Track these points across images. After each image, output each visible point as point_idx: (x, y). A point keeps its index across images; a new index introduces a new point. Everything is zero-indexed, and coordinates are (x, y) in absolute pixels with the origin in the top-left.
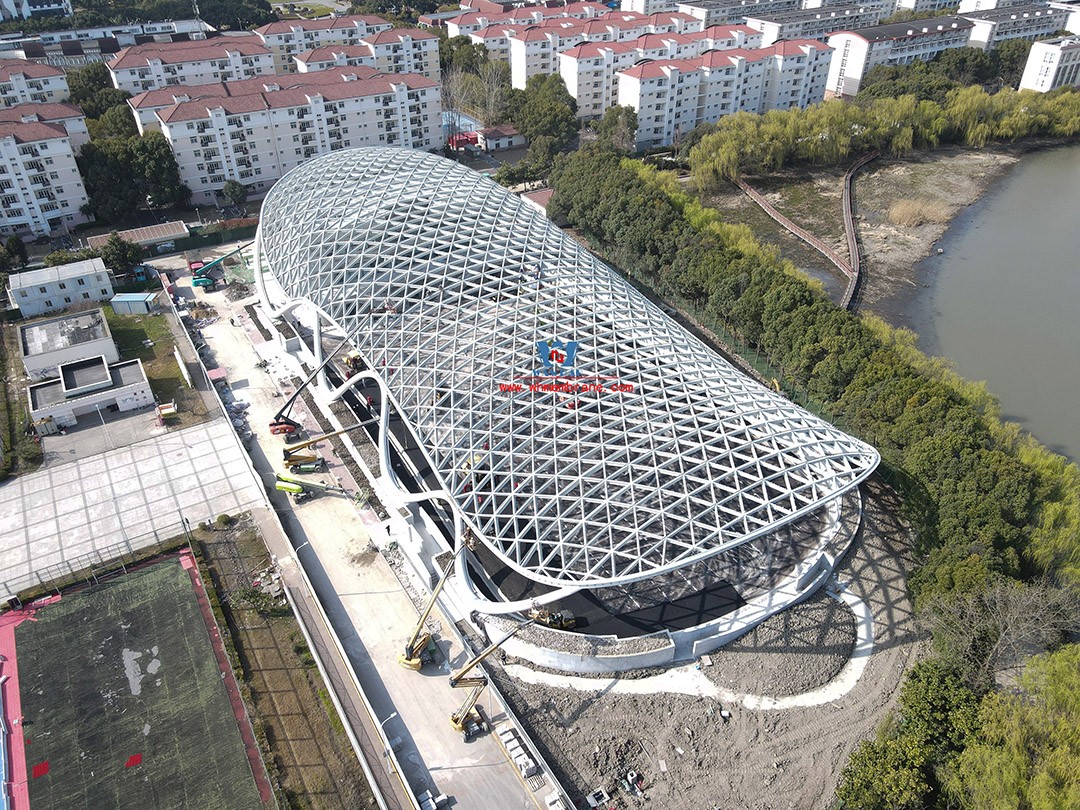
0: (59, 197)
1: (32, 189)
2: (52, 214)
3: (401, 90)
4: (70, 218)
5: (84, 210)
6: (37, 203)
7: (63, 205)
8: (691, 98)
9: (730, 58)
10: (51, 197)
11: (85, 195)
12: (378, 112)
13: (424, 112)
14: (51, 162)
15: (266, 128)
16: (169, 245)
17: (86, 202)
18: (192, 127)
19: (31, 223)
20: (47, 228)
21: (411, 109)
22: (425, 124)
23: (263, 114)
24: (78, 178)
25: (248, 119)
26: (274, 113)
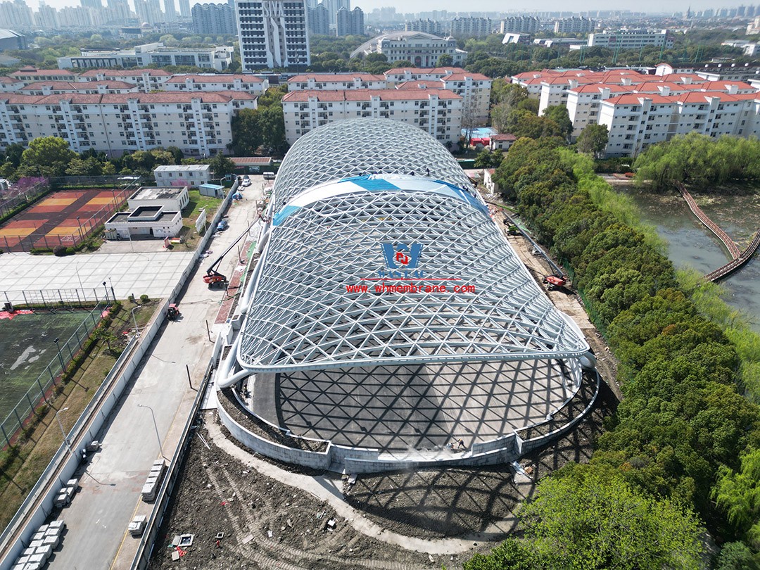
0: (218, 137)
1: (204, 129)
2: (212, 146)
3: (434, 99)
4: (221, 149)
5: (229, 146)
6: (205, 138)
7: (219, 142)
8: (662, 124)
9: (706, 97)
10: (213, 136)
11: (231, 138)
12: (416, 112)
13: (448, 115)
14: (217, 116)
15: (341, 113)
16: (256, 168)
17: (230, 142)
18: (297, 106)
19: (200, 150)
20: (208, 153)
21: (440, 112)
22: (448, 124)
23: (341, 104)
24: (229, 127)
25: (331, 106)
26: (348, 104)
